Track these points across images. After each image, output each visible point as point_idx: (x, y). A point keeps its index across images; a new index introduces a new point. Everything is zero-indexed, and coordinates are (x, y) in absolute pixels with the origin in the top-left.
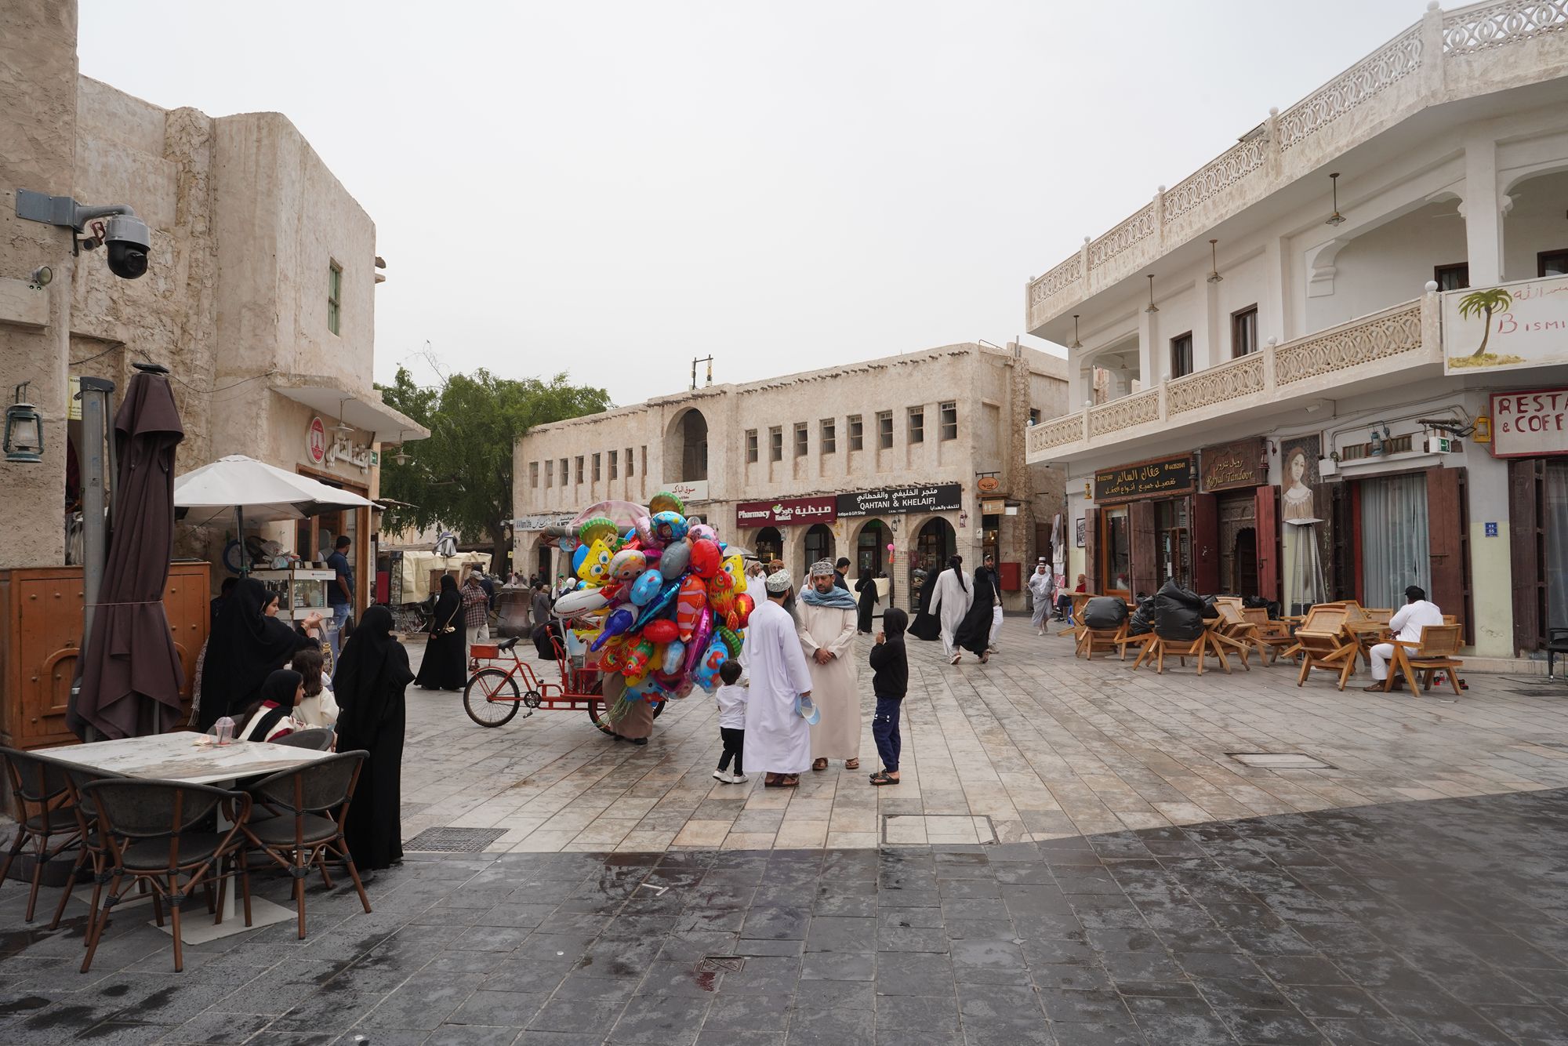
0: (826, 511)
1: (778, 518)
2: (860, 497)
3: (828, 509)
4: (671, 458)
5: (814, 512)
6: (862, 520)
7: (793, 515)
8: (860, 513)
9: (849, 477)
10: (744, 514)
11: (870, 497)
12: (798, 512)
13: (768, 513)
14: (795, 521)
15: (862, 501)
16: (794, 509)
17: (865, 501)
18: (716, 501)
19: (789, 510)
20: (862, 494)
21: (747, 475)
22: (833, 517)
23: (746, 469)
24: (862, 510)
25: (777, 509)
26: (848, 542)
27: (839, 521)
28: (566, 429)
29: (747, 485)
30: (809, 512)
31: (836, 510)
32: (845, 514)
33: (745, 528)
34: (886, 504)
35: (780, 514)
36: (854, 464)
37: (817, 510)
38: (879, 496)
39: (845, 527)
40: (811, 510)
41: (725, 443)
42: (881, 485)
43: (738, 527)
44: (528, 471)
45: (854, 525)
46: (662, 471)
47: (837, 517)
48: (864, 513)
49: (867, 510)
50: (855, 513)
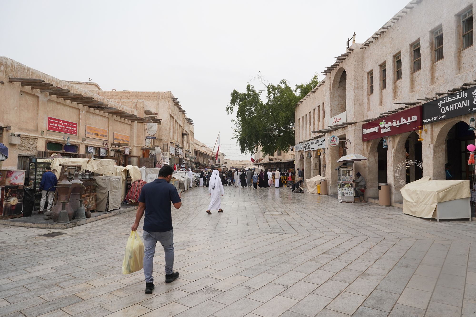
0: (413, 120)
1: (383, 131)
2: (441, 102)
3: (415, 118)
4: (336, 103)
5: (405, 122)
6: (444, 124)
7: (392, 127)
8: (441, 117)
9: (432, 86)
10: (366, 131)
11: (450, 100)
12: (394, 124)
13: (377, 128)
14: (394, 132)
15: (443, 105)
16: (392, 122)
17: (444, 105)
18: (351, 124)
19: (389, 124)
20: (442, 99)
21: (368, 104)
22: (420, 124)
23: (368, 99)
24: (442, 114)
25: (382, 124)
26: (432, 146)
27: (425, 127)
29: (369, 110)
30: (402, 123)
31: (421, 117)
32: (429, 120)
33: (368, 141)
34: (466, 104)
35: (384, 128)
36: (437, 74)
37: (407, 120)
38: (458, 97)
39: (429, 132)
40: (403, 121)
41: (353, 84)
42: (459, 84)
43: (364, 140)
44: (298, 120)
45: (437, 129)
46: (330, 111)
47: (422, 124)
48: (444, 116)
49: (447, 113)
50: (436, 118)
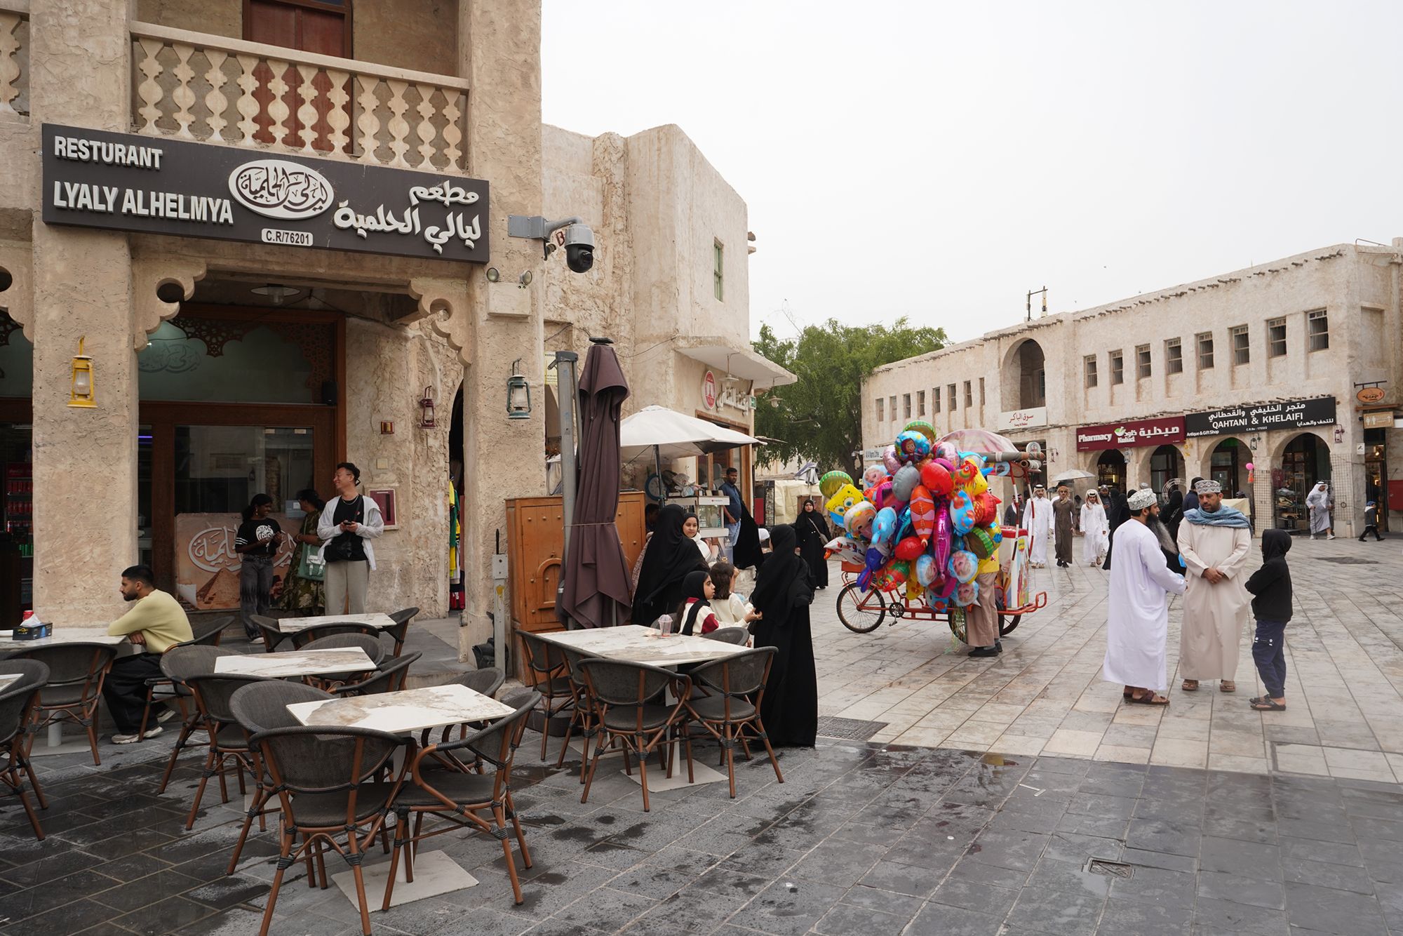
0: (1173, 432)
1: (1120, 441)
2: (1212, 416)
3: (1176, 430)
4: (1008, 388)
5: (1160, 433)
6: (1215, 439)
7: (1137, 437)
8: (1212, 432)
9: (1199, 397)
10: (1084, 438)
11: (1224, 415)
12: (1142, 433)
13: (1110, 436)
14: (1140, 443)
15: (1214, 420)
16: (1138, 432)
17: (1218, 420)
18: (1055, 427)
19: (1133, 432)
20: (1214, 413)
21: (1086, 400)
22: (1182, 437)
23: (1086, 394)
24: (1215, 430)
25: (1120, 432)
26: (1199, 462)
27: (1188, 442)
28: (908, 367)
29: (1087, 409)
30: (1155, 433)
31: (1185, 430)
32: (1195, 434)
33: (1086, 452)
34: (1244, 422)
35: (1123, 437)
36: (1204, 383)
37: (1164, 431)
38: (1234, 414)
39: (1195, 447)
40: (1157, 431)
41: (1063, 370)
42: (1236, 402)
43: (1079, 450)
44: (874, 406)
45: (1206, 445)
46: (999, 400)
47: (1186, 437)
48: (1217, 432)
49: (1220, 429)
50: (1207, 432)
